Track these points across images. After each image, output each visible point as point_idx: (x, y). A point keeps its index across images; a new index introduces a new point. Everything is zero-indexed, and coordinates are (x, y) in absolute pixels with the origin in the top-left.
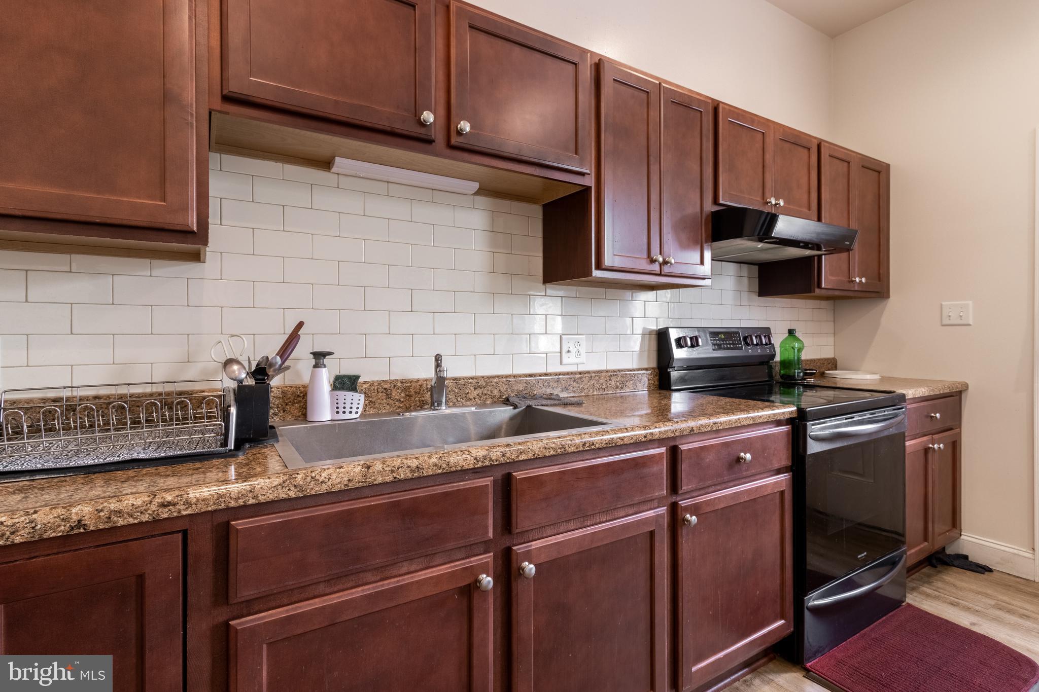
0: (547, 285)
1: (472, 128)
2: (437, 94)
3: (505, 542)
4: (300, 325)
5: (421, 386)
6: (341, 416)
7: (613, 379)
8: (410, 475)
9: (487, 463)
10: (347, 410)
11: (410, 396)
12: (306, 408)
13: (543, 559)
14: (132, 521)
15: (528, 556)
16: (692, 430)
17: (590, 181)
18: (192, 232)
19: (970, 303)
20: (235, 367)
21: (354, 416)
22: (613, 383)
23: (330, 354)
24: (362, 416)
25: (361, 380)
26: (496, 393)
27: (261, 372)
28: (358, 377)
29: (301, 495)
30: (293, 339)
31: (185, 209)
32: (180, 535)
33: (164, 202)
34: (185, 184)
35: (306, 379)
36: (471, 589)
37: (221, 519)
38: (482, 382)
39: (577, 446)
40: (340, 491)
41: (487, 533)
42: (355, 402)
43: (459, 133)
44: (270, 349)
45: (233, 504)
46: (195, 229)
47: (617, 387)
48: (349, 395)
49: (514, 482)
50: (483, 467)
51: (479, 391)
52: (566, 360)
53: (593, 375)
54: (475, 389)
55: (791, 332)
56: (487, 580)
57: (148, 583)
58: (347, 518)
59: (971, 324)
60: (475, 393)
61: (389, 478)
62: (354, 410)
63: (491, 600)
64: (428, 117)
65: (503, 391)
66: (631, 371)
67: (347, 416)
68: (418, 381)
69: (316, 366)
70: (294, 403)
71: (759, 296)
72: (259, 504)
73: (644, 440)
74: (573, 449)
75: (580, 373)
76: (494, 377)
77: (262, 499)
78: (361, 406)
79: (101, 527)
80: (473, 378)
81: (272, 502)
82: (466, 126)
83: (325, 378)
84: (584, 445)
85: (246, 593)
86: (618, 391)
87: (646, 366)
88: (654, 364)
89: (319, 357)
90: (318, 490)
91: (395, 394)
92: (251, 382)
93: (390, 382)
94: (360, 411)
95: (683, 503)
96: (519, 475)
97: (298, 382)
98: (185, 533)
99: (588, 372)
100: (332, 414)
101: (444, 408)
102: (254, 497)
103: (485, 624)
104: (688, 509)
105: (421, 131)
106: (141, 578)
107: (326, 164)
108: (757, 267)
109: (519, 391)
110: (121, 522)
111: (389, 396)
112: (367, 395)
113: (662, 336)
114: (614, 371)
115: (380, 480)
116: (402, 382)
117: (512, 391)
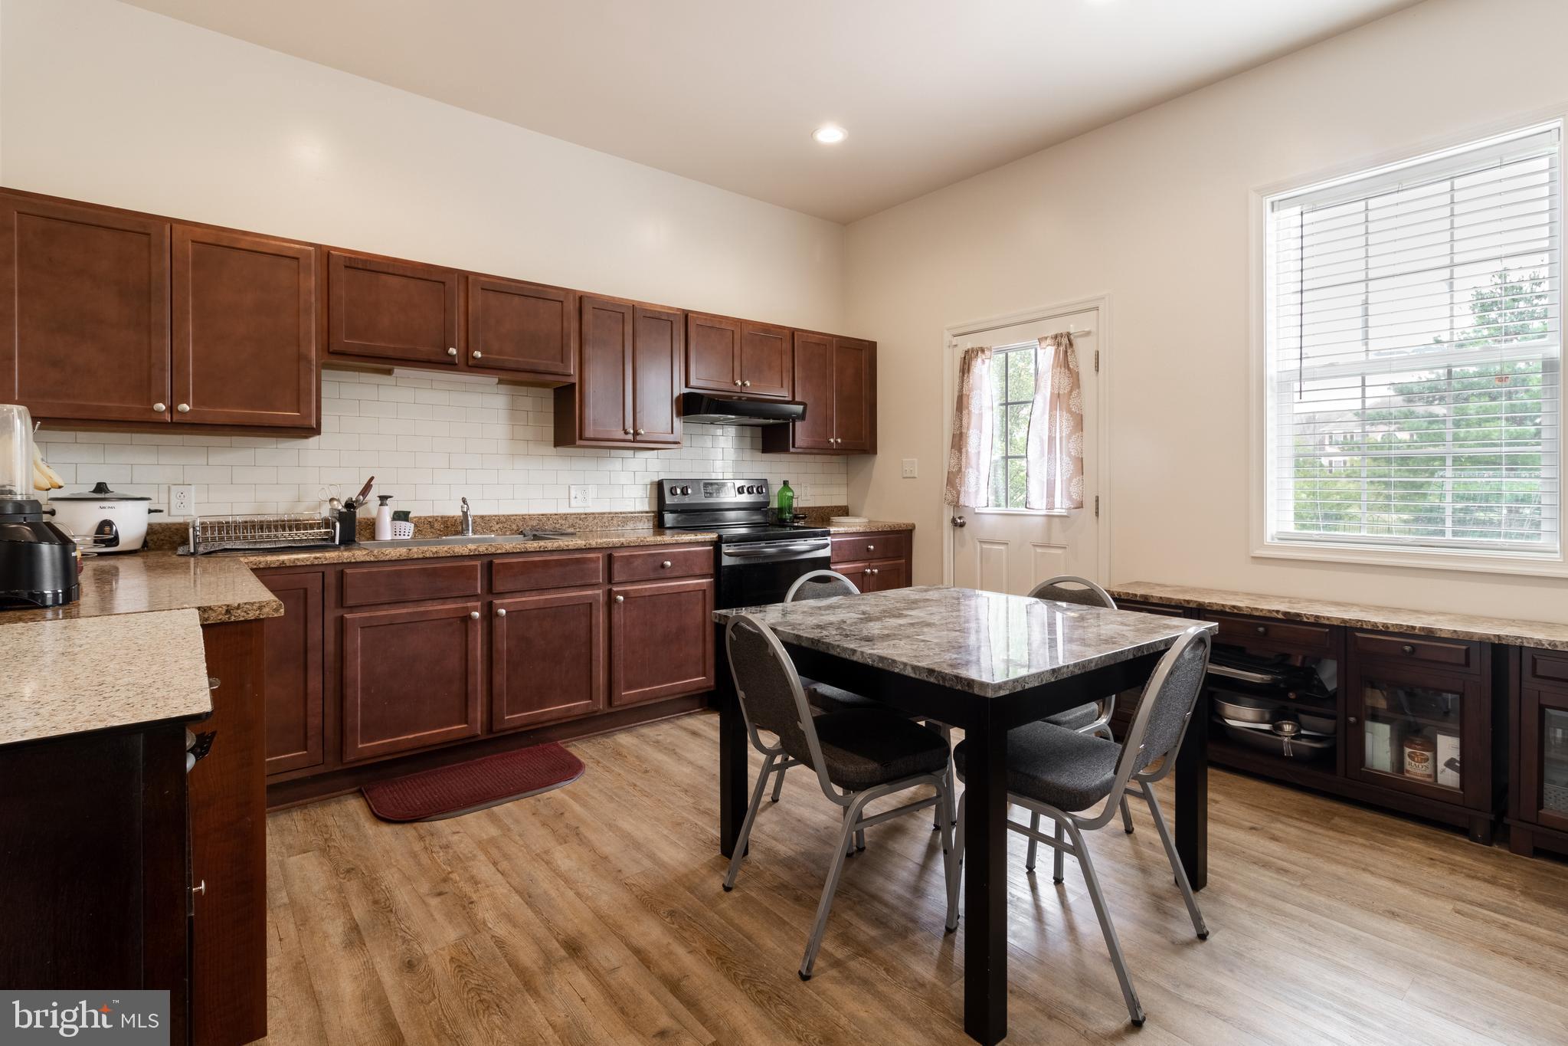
0: (559, 448)
1: (482, 353)
2: (459, 334)
3: (489, 598)
4: (372, 479)
5: (456, 520)
6: (398, 537)
7: (615, 519)
8: (432, 555)
9: (477, 553)
10: (402, 533)
11: (448, 527)
12: (374, 533)
13: (512, 609)
14: (303, 564)
15: (502, 606)
16: (622, 544)
17: (576, 380)
18: (313, 428)
19: (916, 460)
20: (335, 503)
21: (406, 537)
22: (615, 522)
23: (390, 497)
24: (411, 538)
25: (411, 515)
26: (514, 527)
27: (350, 505)
28: (409, 512)
29: (376, 560)
30: (367, 488)
31: (310, 416)
32: (321, 574)
33: (298, 412)
34: (310, 402)
35: (374, 514)
36: (467, 619)
37: (339, 568)
38: (502, 519)
39: (535, 548)
40: (395, 560)
41: (477, 590)
42: (407, 529)
43: (474, 358)
44: (354, 493)
45: (345, 561)
46: (315, 426)
47: (619, 526)
48: (403, 523)
49: (494, 564)
50: (474, 555)
51: (500, 525)
52: (573, 502)
53: (597, 516)
54: (497, 523)
55: (786, 483)
56: (476, 614)
57: (309, 593)
58: (399, 573)
59: (916, 476)
60: (498, 526)
61: (421, 556)
62: (407, 534)
63: (479, 627)
64: (453, 351)
65: (520, 526)
66: (632, 513)
67: (402, 537)
68: (453, 517)
69: (381, 505)
70: (366, 530)
71: (763, 452)
72: (356, 563)
73: (584, 547)
74: (532, 549)
75: (586, 514)
76: (513, 516)
77: (358, 560)
78: (412, 531)
79: (291, 565)
80: (496, 516)
81: (363, 562)
82: (478, 354)
83: (387, 513)
84: (540, 547)
85: (350, 602)
86: (620, 528)
87: (647, 509)
88: (655, 508)
89: (383, 499)
90: (384, 558)
91: (436, 525)
92: (344, 510)
93: (433, 517)
94: (411, 534)
95: (615, 589)
96: (496, 561)
97: (368, 516)
98: (323, 573)
99: (593, 514)
100: (392, 536)
101: (470, 534)
102: (355, 559)
103: (475, 639)
104: (619, 593)
105: (449, 359)
106: (306, 590)
107: (389, 372)
108: (760, 428)
109: (532, 526)
110: (299, 564)
111: (432, 527)
112: (416, 526)
113: (660, 485)
114: (616, 513)
115: (416, 556)
116: (442, 517)
117: (527, 526)
